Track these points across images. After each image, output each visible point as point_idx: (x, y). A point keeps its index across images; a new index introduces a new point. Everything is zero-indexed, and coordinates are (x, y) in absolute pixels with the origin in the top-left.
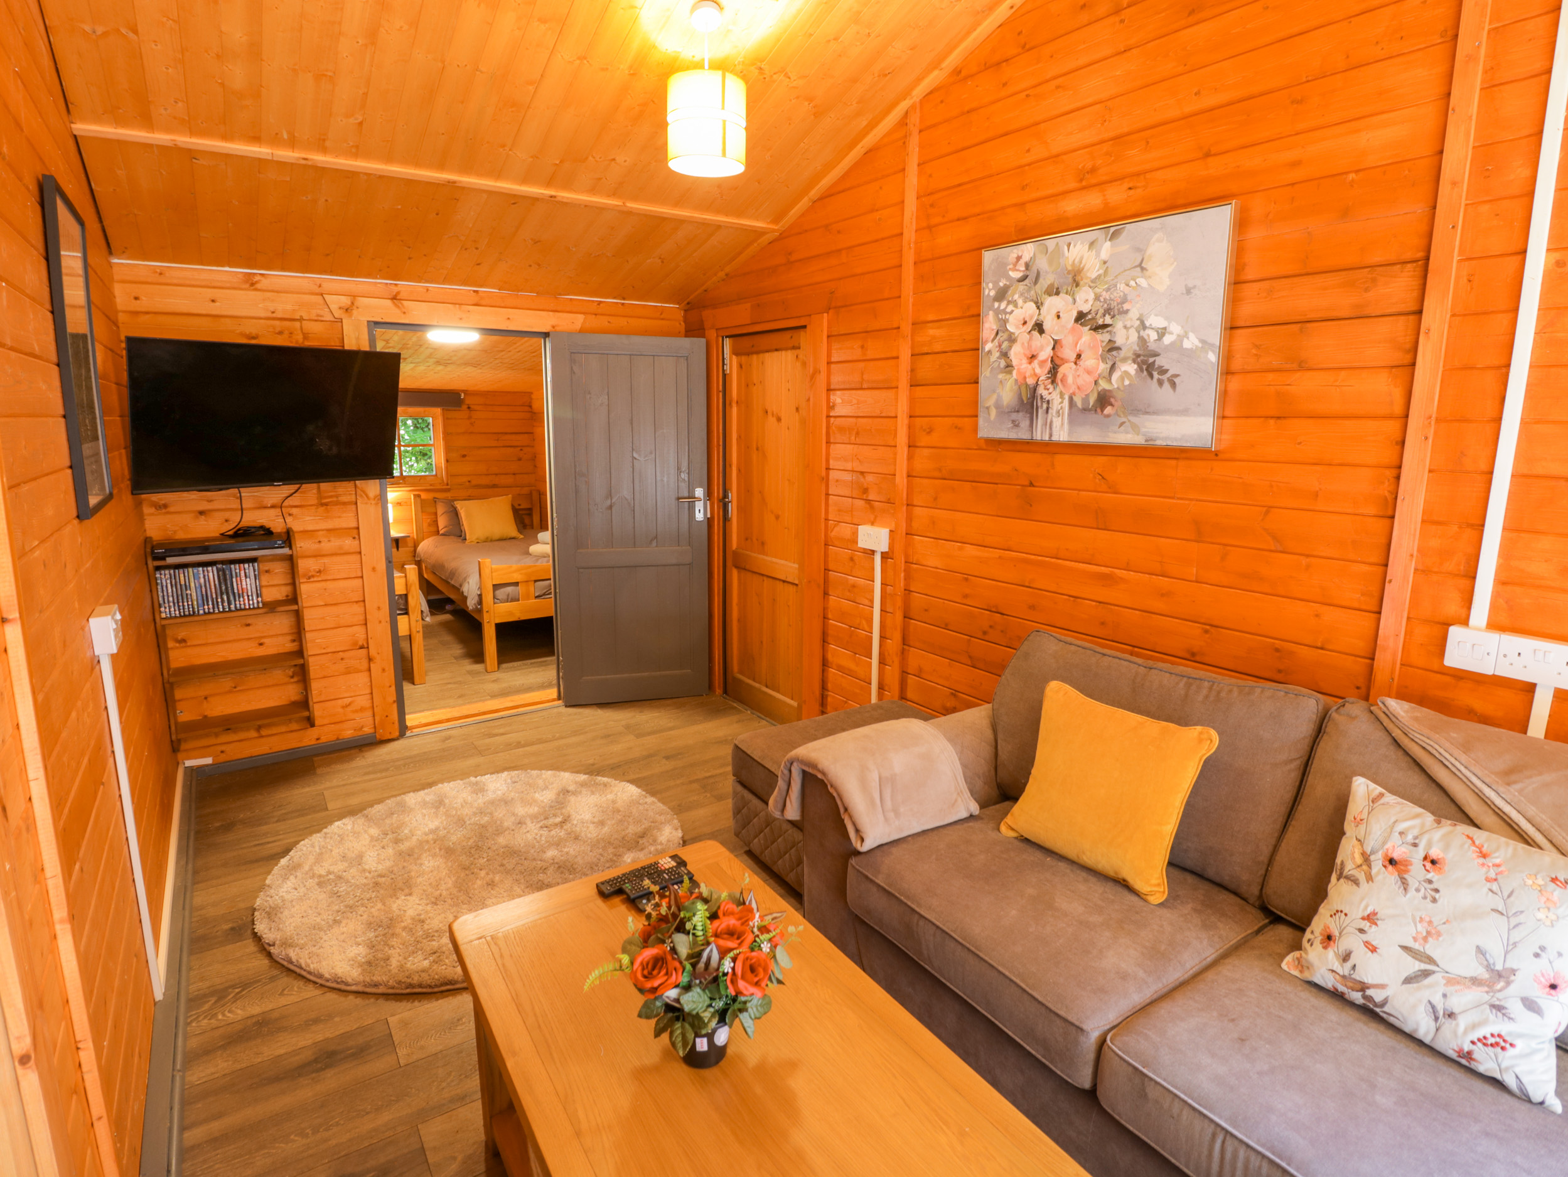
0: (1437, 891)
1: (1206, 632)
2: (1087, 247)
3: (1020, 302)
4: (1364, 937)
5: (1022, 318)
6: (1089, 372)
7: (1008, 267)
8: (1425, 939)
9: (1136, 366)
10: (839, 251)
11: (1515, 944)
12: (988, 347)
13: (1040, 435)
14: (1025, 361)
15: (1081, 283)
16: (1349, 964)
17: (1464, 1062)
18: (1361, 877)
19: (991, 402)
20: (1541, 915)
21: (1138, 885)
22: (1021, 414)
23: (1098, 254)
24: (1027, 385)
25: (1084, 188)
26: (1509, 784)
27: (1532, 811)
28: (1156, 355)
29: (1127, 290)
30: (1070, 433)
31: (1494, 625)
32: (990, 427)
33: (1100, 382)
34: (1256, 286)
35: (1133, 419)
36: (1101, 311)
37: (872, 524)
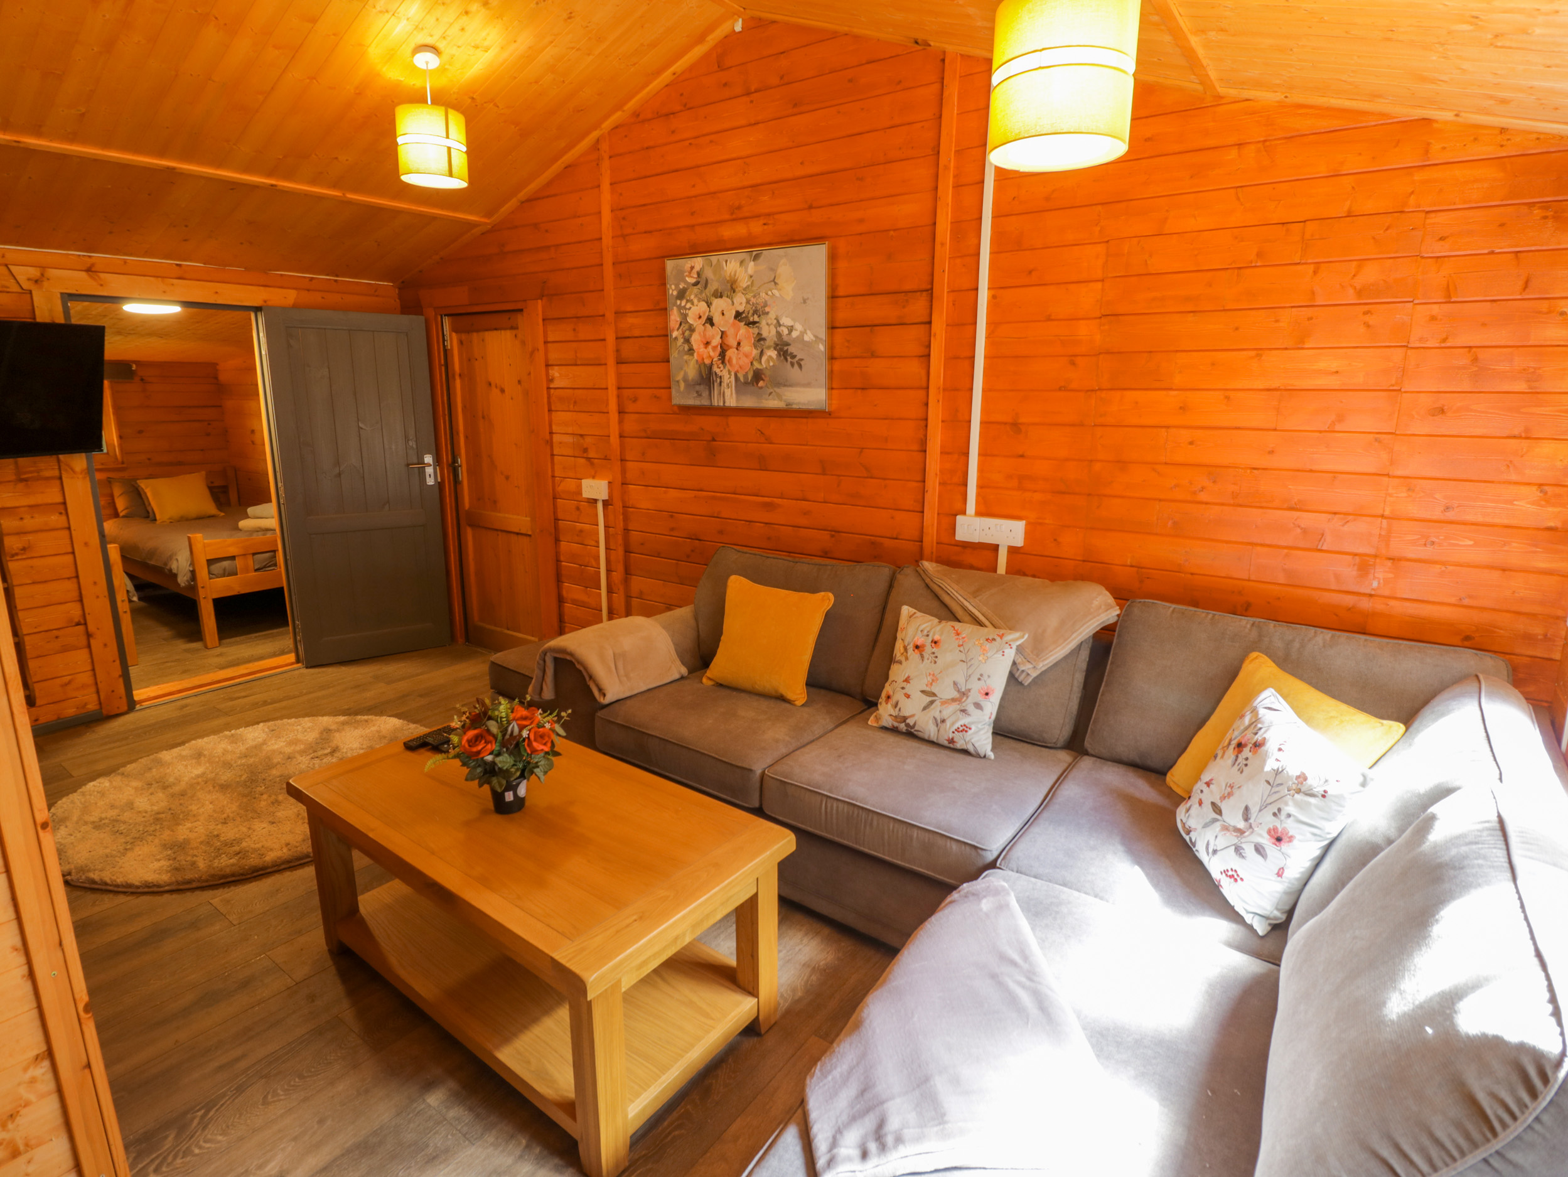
0: (936, 657)
1: (832, 536)
2: (738, 264)
3: (695, 301)
4: (904, 691)
5: (697, 313)
6: (746, 356)
7: (685, 274)
8: (931, 684)
9: (776, 352)
10: (548, 247)
11: (970, 676)
12: (675, 334)
13: (717, 402)
14: (702, 346)
15: (737, 290)
16: (898, 709)
17: (951, 745)
18: (903, 659)
19: (680, 377)
20: (981, 658)
21: (790, 695)
22: (702, 386)
23: (746, 271)
24: (705, 364)
25: (734, 220)
26: (975, 598)
27: (985, 609)
28: (788, 344)
29: (767, 298)
30: (737, 400)
31: (979, 513)
32: (681, 397)
33: (755, 363)
34: (844, 300)
35: (777, 390)
36: (751, 312)
37: (594, 477)
